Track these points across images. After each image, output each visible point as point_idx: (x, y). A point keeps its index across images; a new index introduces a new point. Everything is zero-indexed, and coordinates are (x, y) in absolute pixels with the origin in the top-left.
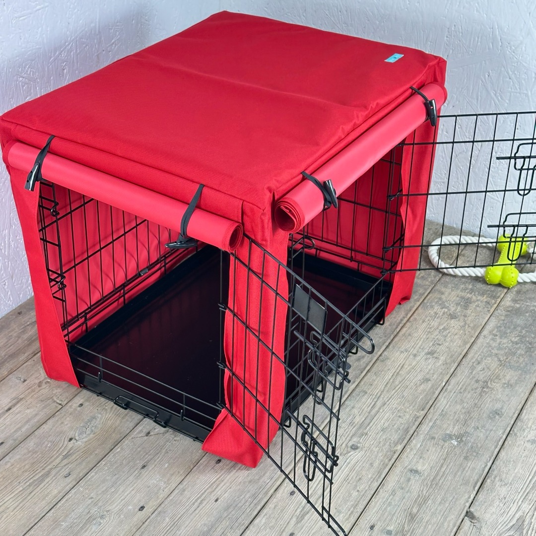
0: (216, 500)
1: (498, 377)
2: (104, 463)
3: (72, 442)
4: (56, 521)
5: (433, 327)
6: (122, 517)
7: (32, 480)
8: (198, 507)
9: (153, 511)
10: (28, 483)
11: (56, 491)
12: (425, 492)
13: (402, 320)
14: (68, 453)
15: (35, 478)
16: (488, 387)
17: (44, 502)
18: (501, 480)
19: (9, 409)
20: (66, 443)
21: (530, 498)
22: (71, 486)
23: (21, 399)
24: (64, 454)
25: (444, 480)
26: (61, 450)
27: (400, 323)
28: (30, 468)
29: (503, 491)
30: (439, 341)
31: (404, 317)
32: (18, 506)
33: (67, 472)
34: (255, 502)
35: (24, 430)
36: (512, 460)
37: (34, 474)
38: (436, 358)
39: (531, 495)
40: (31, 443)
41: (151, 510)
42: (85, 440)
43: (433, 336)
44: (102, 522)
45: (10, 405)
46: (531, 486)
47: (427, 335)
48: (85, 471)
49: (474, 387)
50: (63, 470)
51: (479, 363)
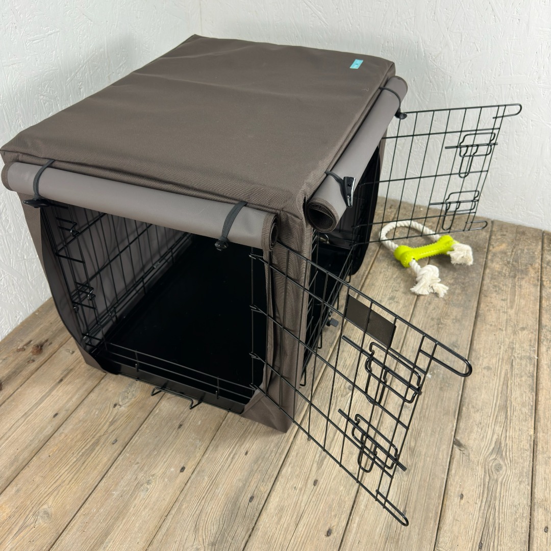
0: (246, 453)
1: (447, 314)
2: (145, 426)
3: (116, 408)
4: (108, 491)
5: (389, 276)
6: (166, 480)
7: (84, 450)
8: (231, 462)
9: (193, 471)
10: (81, 453)
11: (105, 459)
12: (417, 425)
13: (364, 273)
14: (113, 419)
15: (86, 448)
16: (442, 324)
17: (95, 472)
18: (473, 407)
19: (61, 380)
20: (111, 409)
21: (499, 421)
22: (118, 452)
23: (71, 370)
24: (110, 421)
25: (429, 412)
26: (107, 417)
27: (363, 275)
28: (81, 437)
29: (477, 417)
30: (396, 288)
31: (365, 271)
32: (72, 478)
33: (114, 439)
34: (280, 451)
35: (74, 399)
36: (477, 387)
37: (86, 443)
38: (397, 302)
39: (499, 418)
40: (81, 413)
41: (191, 470)
42: (127, 404)
43: (390, 284)
44: (148, 487)
45: (62, 376)
46: (497, 409)
47: (385, 283)
48: (130, 436)
49: (432, 324)
50: (110, 436)
51: (430, 304)
